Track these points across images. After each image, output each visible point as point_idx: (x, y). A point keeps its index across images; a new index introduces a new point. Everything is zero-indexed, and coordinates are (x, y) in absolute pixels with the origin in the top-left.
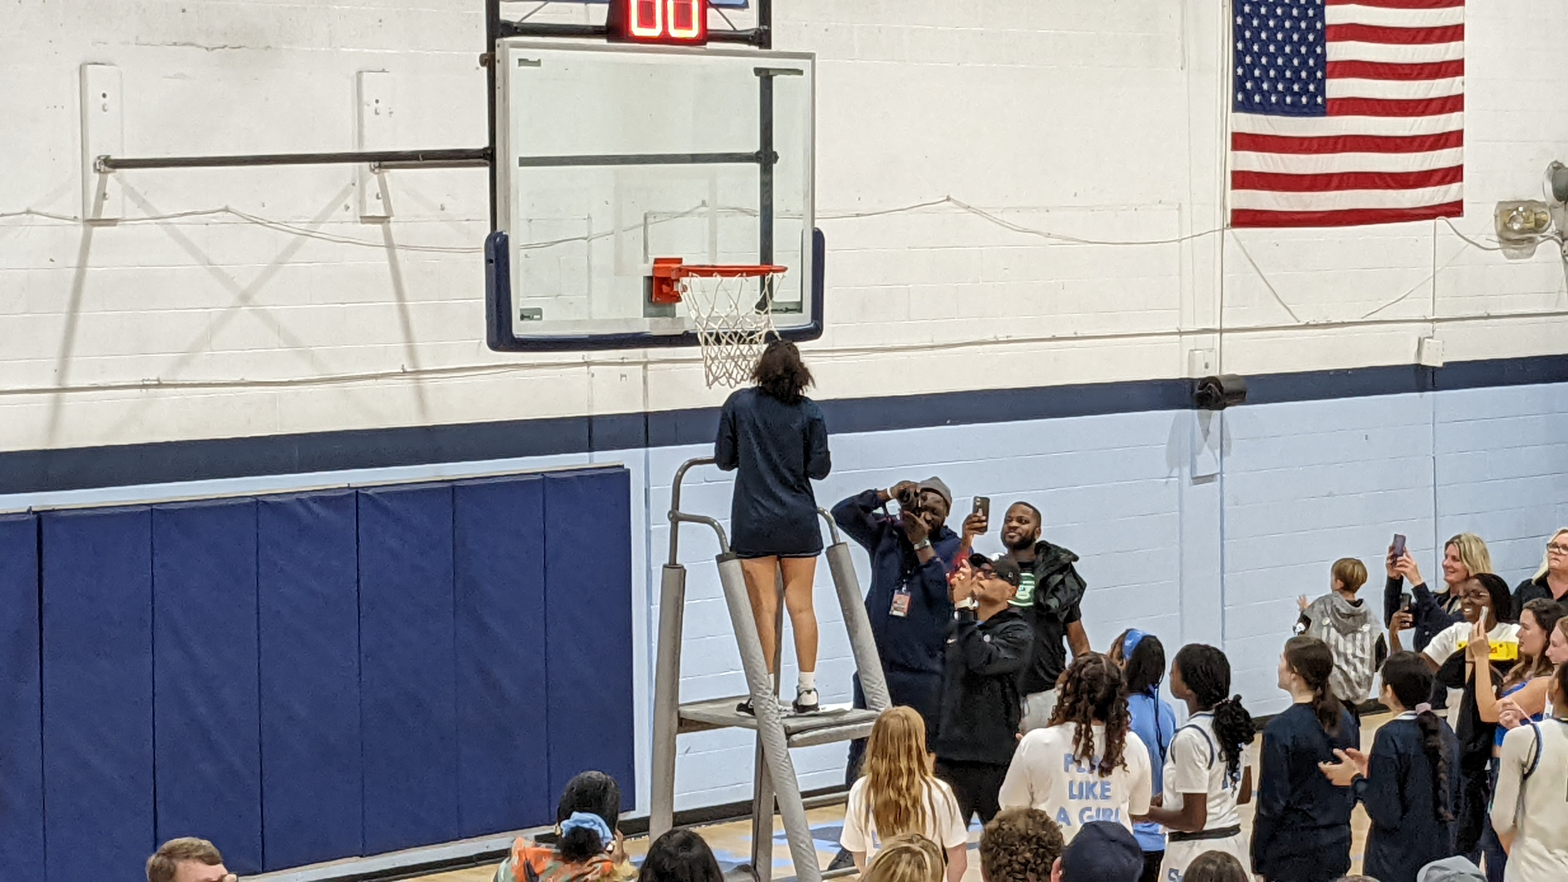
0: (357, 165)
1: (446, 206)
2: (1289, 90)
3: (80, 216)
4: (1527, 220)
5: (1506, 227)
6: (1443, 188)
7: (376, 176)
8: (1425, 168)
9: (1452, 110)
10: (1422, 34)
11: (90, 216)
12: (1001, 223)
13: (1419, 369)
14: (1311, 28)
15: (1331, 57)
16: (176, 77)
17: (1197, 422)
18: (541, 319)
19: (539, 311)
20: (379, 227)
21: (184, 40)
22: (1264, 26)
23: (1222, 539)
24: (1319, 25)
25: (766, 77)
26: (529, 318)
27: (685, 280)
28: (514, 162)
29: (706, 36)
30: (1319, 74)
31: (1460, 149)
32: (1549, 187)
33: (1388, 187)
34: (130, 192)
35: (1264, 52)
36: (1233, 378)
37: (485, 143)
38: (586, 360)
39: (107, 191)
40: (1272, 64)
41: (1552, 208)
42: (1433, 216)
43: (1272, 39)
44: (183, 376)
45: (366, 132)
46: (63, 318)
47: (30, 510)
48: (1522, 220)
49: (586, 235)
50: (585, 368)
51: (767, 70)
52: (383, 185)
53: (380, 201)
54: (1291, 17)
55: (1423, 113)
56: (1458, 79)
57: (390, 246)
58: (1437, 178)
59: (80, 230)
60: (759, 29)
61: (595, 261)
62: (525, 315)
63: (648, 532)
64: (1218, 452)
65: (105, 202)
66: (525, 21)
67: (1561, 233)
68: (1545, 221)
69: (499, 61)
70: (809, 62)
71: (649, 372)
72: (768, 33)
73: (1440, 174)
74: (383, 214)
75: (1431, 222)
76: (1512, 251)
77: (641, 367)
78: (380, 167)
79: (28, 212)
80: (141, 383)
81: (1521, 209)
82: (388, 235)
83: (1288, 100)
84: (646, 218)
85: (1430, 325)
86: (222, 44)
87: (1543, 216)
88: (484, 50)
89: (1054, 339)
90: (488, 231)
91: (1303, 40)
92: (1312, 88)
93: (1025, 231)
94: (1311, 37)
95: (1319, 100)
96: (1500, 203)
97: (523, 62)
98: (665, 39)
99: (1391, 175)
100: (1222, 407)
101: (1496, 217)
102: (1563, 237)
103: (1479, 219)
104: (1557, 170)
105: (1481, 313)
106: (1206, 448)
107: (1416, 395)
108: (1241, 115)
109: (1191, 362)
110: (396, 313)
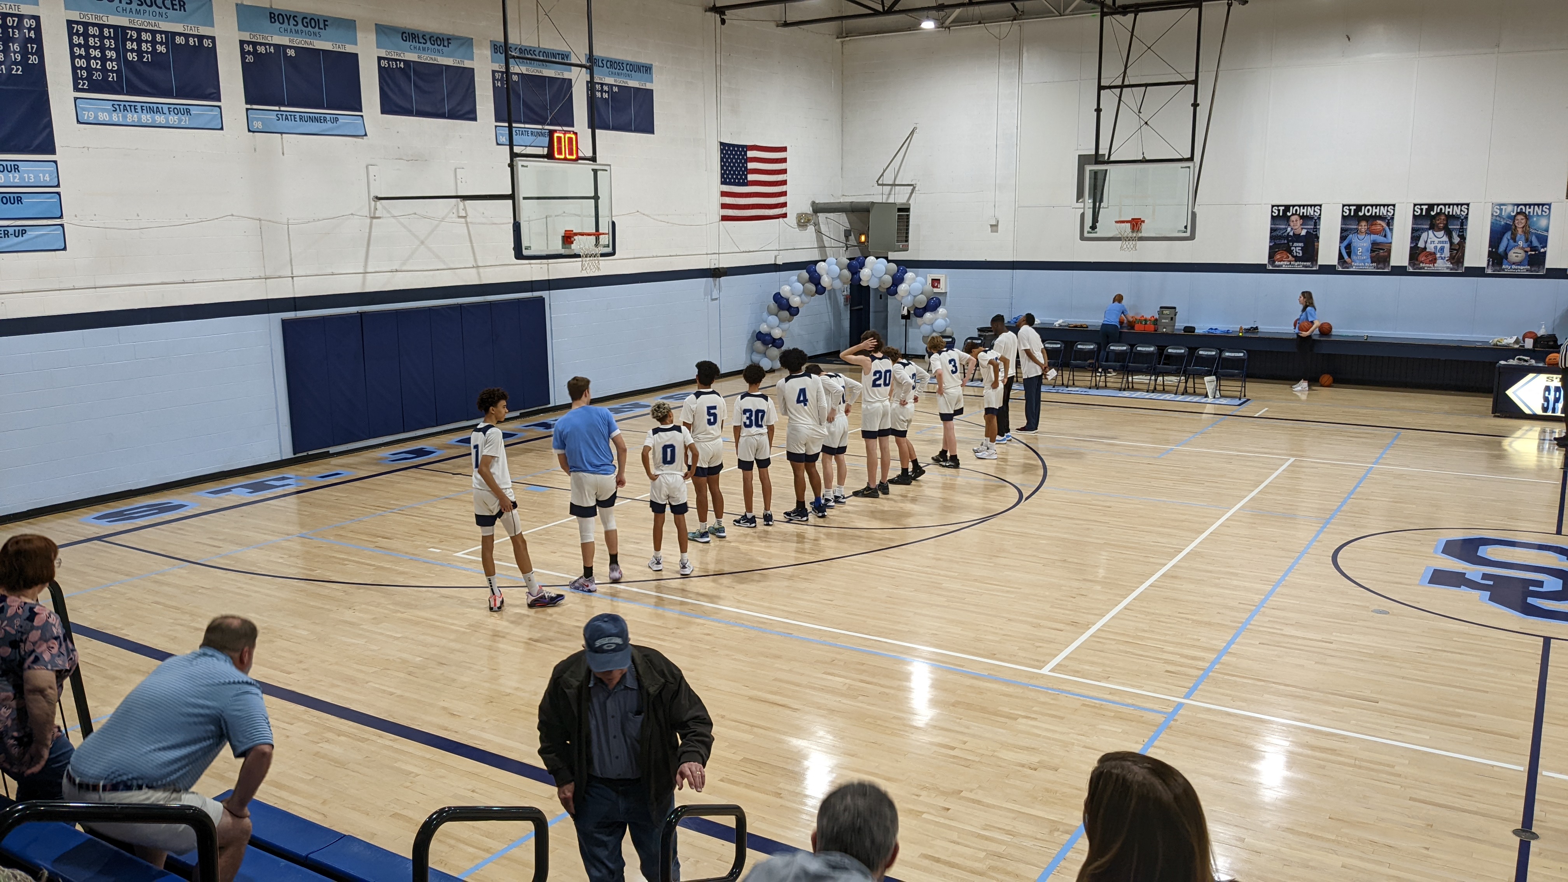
0: (456, 199)
1: (484, 213)
2: (737, 178)
3: (368, 215)
4: (805, 219)
5: (800, 221)
6: (781, 209)
7: (462, 204)
8: (776, 203)
9: (783, 185)
10: (774, 161)
11: (372, 216)
12: (654, 219)
13: (775, 265)
14: (743, 158)
15: (749, 168)
16: (397, 169)
17: (712, 282)
18: (533, 249)
20: (464, 220)
21: (399, 158)
22: (729, 157)
23: (720, 318)
24: (745, 157)
25: (595, 172)
28: (520, 198)
29: (578, 159)
30: (746, 173)
31: (786, 196)
32: (811, 209)
33: (766, 208)
34: (384, 207)
35: (729, 165)
36: (723, 268)
37: (510, 192)
38: (537, 263)
39: (377, 207)
40: (732, 169)
41: (812, 215)
42: (778, 218)
43: (732, 162)
44: (404, 268)
45: (458, 189)
46: (365, 249)
48: (803, 219)
50: (529, 265)
51: (596, 169)
52: (464, 206)
53: (463, 211)
54: (737, 155)
55: (776, 186)
56: (785, 175)
57: (468, 226)
58: (780, 206)
59: (369, 220)
60: (593, 156)
62: (527, 248)
63: (551, 318)
64: (718, 291)
65: (377, 212)
66: (522, 153)
67: (814, 223)
68: (810, 220)
69: (515, 165)
70: (609, 168)
74: (465, 216)
75: (778, 220)
76: (801, 229)
78: (464, 200)
79: (353, 214)
81: (803, 216)
82: (467, 222)
83: (737, 181)
85: (779, 251)
86: (411, 159)
87: (810, 218)
89: (671, 256)
90: (513, 221)
91: (741, 162)
92: (743, 177)
93: (661, 221)
94: (743, 161)
95: (746, 181)
96: (798, 214)
97: (522, 166)
98: (565, 159)
99: (767, 205)
100: (720, 277)
101: (796, 218)
102: (815, 225)
103: (792, 219)
104: (813, 203)
105: (792, 248)
106: (715, 290)
107: (775, 273)
108: (723, 186)
109: (710, 263)
110: (470, 248)
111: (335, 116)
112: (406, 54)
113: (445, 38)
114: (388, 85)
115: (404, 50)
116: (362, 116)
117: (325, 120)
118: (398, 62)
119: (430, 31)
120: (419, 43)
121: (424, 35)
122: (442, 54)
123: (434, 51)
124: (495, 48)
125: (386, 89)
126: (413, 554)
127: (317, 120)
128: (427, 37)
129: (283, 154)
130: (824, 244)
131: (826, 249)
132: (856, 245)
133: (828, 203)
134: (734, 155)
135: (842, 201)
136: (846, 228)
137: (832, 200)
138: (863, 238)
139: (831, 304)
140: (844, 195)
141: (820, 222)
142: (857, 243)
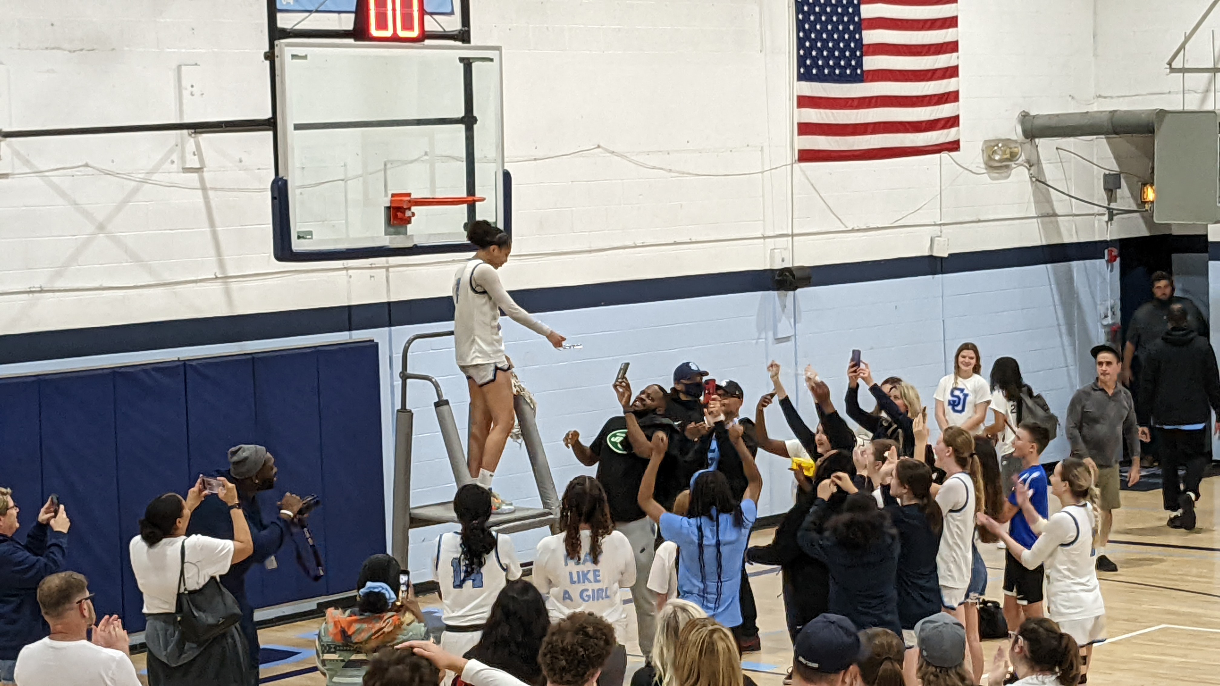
0: (178, 132)
1: (243, 159)
2: (837, 65)
4: (1004, 153)
5: (990, 158)
6: (945, 131)
7: (192, 140)
8: (932, 118)
9: (951, 76)
10: (928, 24)
12: (636, 163)
13: (932, 259)
14: (851, 21)
15: (866, 41)
16: (48, 71)
17: (777, 300)
18: (312, 238)
19: (310, 233)
20: (195, 176)
21: (53, 46)
22: (818, 20)
24: (856, 19)
25: (467, 63)
26: (303, 238)
27: (414, 209)
28: (291, 127)
29: (424, 36)
30: (858, 53)
31: (956, 104)
32: (1019, 129)
33: (907, 131)
34: (17, 154)
35: (819, 38)
36: (802, 268)
37: (269, 115)
38: (346, 266)
39: (1, 154)
40: (825, 46)
41: (1022, 144)
42: (939, 151)
43: (824, 29)
44: (59, 285)
45: (185, 107)
48: (1000, 153)
49: (342, 177)
50: (344, 272)
51: (468, 59)
52: (198, 146)
53: (196, 157)
54: (837, 14)
55: (930, 79)
56: (955, 55)
57: (204, 189)
58: (940, 125)
60: (461, 30)
61: (350, 196)
62: (301, 235)
63: (392, 387)
64: (792, 320)
65: (1, 162)
66: (297, 27)
67: (1028, 161)
68: (1017, 154)
69: (277, 56)
70: (498, 52)
71: (391, 274)
72: (468, 32)
73: (943, 122)
74: (198, 166)
75: (937, 156)
76: (995, 175)
77: (384, 270)
78: (195, 133)
80: (28, 290)
81: (1000, 145)
82: (202, 180)
83: (837, 72)
84: (385, 165)
85: (938, 228)
86: (80, 48)
87: (1016, 150)
88: (267, 49)
89: (676, 243)
90: (272, 177)
91: (846, 30)
92: (853, 63)
93: (654, 168)
94: (851, 27)
95: (859, 71)
96: (986, 142)
97: (294, 56)
98: (395, 38)
99: (909, 123)
100: (794, 289)
101: (983, 151)
102: (1030, 164)
103: (971, 153)
104: (1025, 117)
105: (974, 219)
106: (784, 318)
107: (930, 277)
108: (803, 83)
109: (772, 257)
110: (209, 236)
130: (1053, 209)
131: (1059, 219)
132: (1135, 208)
133: (1058, 115)
134: (830, 16)
135: (1096, 109)
136: (1107, 172)
137: (1072, 108)
138: (1150, 194)
139: (1073, 344)
140: (1100, 96)
141: (1041, 158)
142: (1138, 205)
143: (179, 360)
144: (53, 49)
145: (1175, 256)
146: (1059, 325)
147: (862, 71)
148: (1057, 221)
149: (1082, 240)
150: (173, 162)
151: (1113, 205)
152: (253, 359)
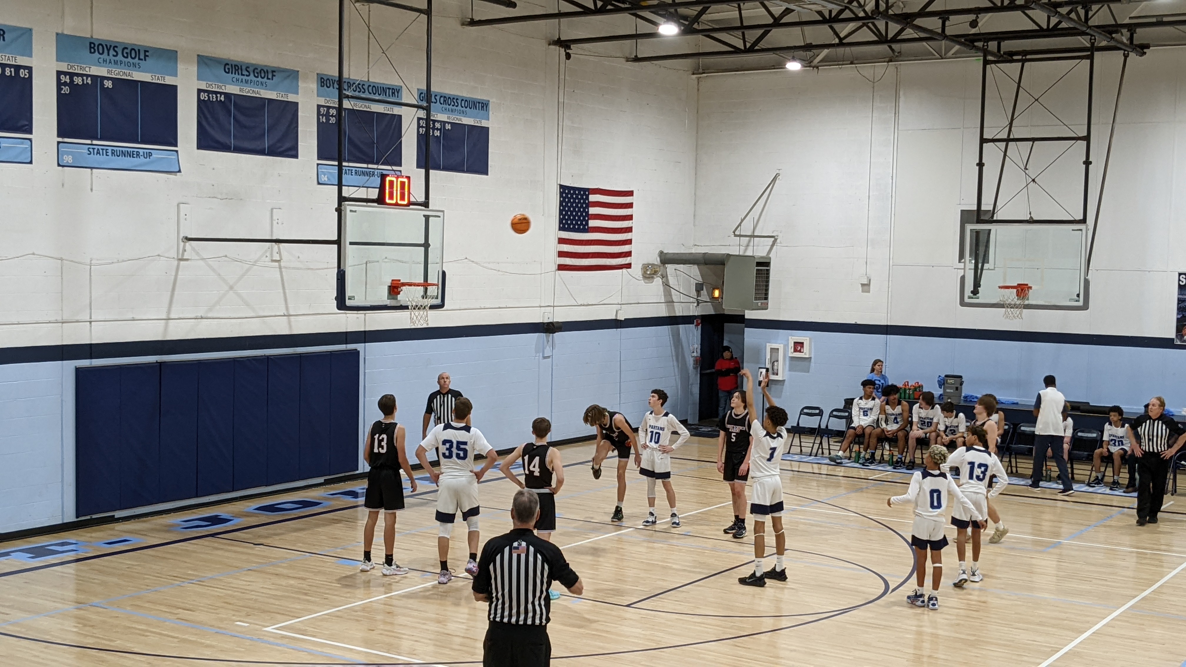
0: (270, 243)
2: (577, 223)
3: (176, 257)
4: (652, 270)
5: (645, 273)
6: (625, 259)
7: (276, 246)
8: (620, 251)
9: (628, 232)
10: (620, 206)
11: (180, 257)
12: (484, 267)
13: (616, 321)
14: (584, 202)
15: (590, 213)
16: (210, 209)
17: (545, 338)
18: (354, 300)
19: (354, 297)
20: (277, 263)
21: (213, 196)
22: (569, 201)
23: (552, 378)
24: (587, 202)
25: (427, 218)
29: (410, 204)
30: (587, 218)
31: (631, 245)
32: (659, 259)
33: (608, 258)
34: (193, 249)
35: (569, 210)
36: (558, 322)
39: (186, 249)
40: (572, 214)
41: (660, 266)
42: (622, 268)
43: (572, 206)
44: (210, 315)
45: (273, 231)
46: (169, 293)
47: (157, 362)
48: (650, 270)
50: (345, 315)
51: (427, 216)
52: (279, 249)
53: (278, 255)
54: (578, 199)
55: (620, 233)
56: (631, 221)
57: (281, 269)
59: (176, 262)
60: (425, 202)
62: (351, 298)
63: (365, 373)
64: (551, 348)
65: (185, 253)
67: (662, 275)
68: (657, 271)
69: (343, 210)
70: (442, 213)
71: (366, 317)
72: (428, 203)
73: (624, 254)
74: (279, 259)
75: (621, 270)
76: (647, 281)
77: (363, 315)
78: (278, 244)
79: (159, 255)
80: (195, 317)
81: (650, 267)
82: (280, 266)
83: (576, 227)
85: (620, 306)
86: (225, 197)
87: (657, 269)
88: (336, 206)
89: (500, 308)
91: (582, 206)
92: (584, 223)
93: (494, 270)
94: (584, 206)
95: (586, 227)
96: (643, 264)
97: (350, 211)
98: (396, 204)
99: (609, 253)
100: (555, 333)
101: (642, 269)
102: (663, 277)
103: (636, 270)
104: (661, 253)
105: (636, 302)
106: (548, 347)
107: (615, 330)
108: (561, 232)
109: (543, 317)
110: (282, 295)
111: (148, 151)
112: (227, 86)
113: (269, 71)
114: (206, 119)
115: (225, 83)
116: (177, 151)
117: (138, 155)
118: (219, 95)
119: (254, 62)
120: (242, 75)
121: (248, 67)
122: (265, 87)
123: (257, 84)
124: (324, 81)
125: (204, 123)
126: (219, 628)
127: (130, 155)
128: (251, 69)
129: (92, 190)
130: (672, 298)
131: (675, 304)
132: (709, 300)
133: (677, 254)
134: (574, 199)
135: (693, 251)
136: (697, 282)
137: (683, 250)
138: (717, 293)
139: (678, 366)
140: (696, 245)
141: (668, 273)
142: (710, 299)
143: (265, 356)
144: (213, 198)
145: (725, 324)
146: (672, 356)
147: (588, 227)
148: (674, 305)
149: (685, 314)
150: (267, 257)
151: (699, 298)
152: (301, 356)
